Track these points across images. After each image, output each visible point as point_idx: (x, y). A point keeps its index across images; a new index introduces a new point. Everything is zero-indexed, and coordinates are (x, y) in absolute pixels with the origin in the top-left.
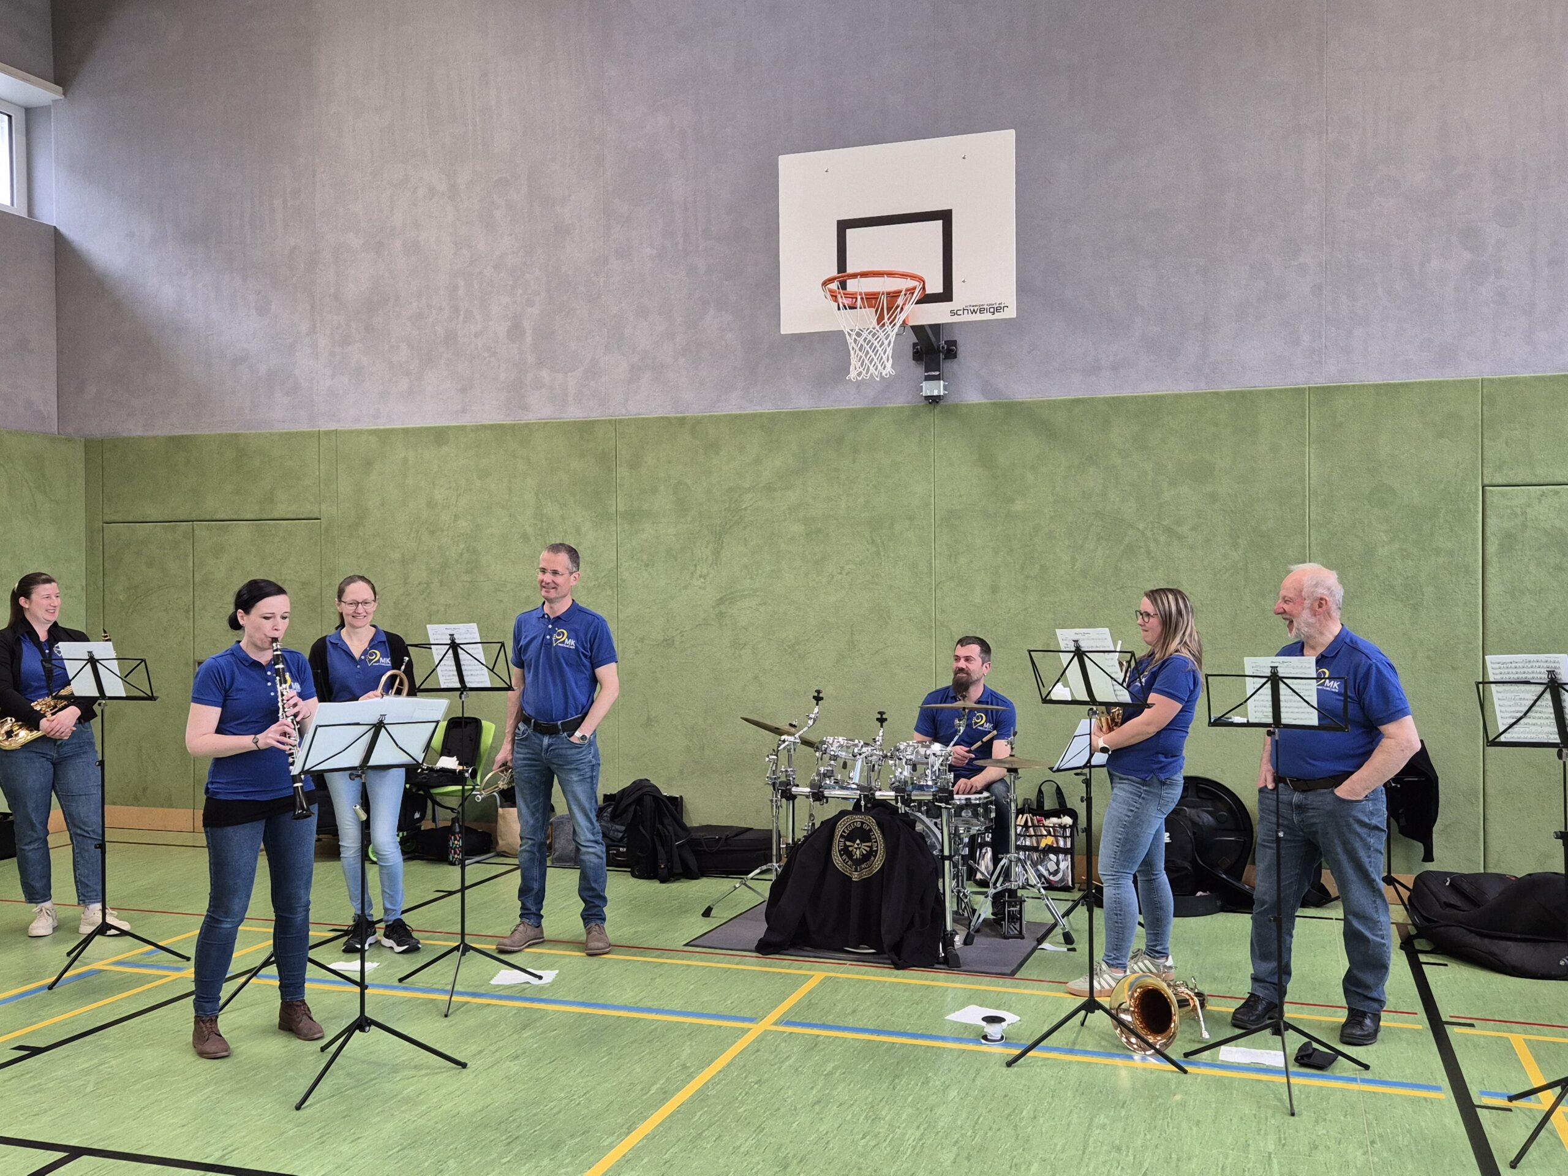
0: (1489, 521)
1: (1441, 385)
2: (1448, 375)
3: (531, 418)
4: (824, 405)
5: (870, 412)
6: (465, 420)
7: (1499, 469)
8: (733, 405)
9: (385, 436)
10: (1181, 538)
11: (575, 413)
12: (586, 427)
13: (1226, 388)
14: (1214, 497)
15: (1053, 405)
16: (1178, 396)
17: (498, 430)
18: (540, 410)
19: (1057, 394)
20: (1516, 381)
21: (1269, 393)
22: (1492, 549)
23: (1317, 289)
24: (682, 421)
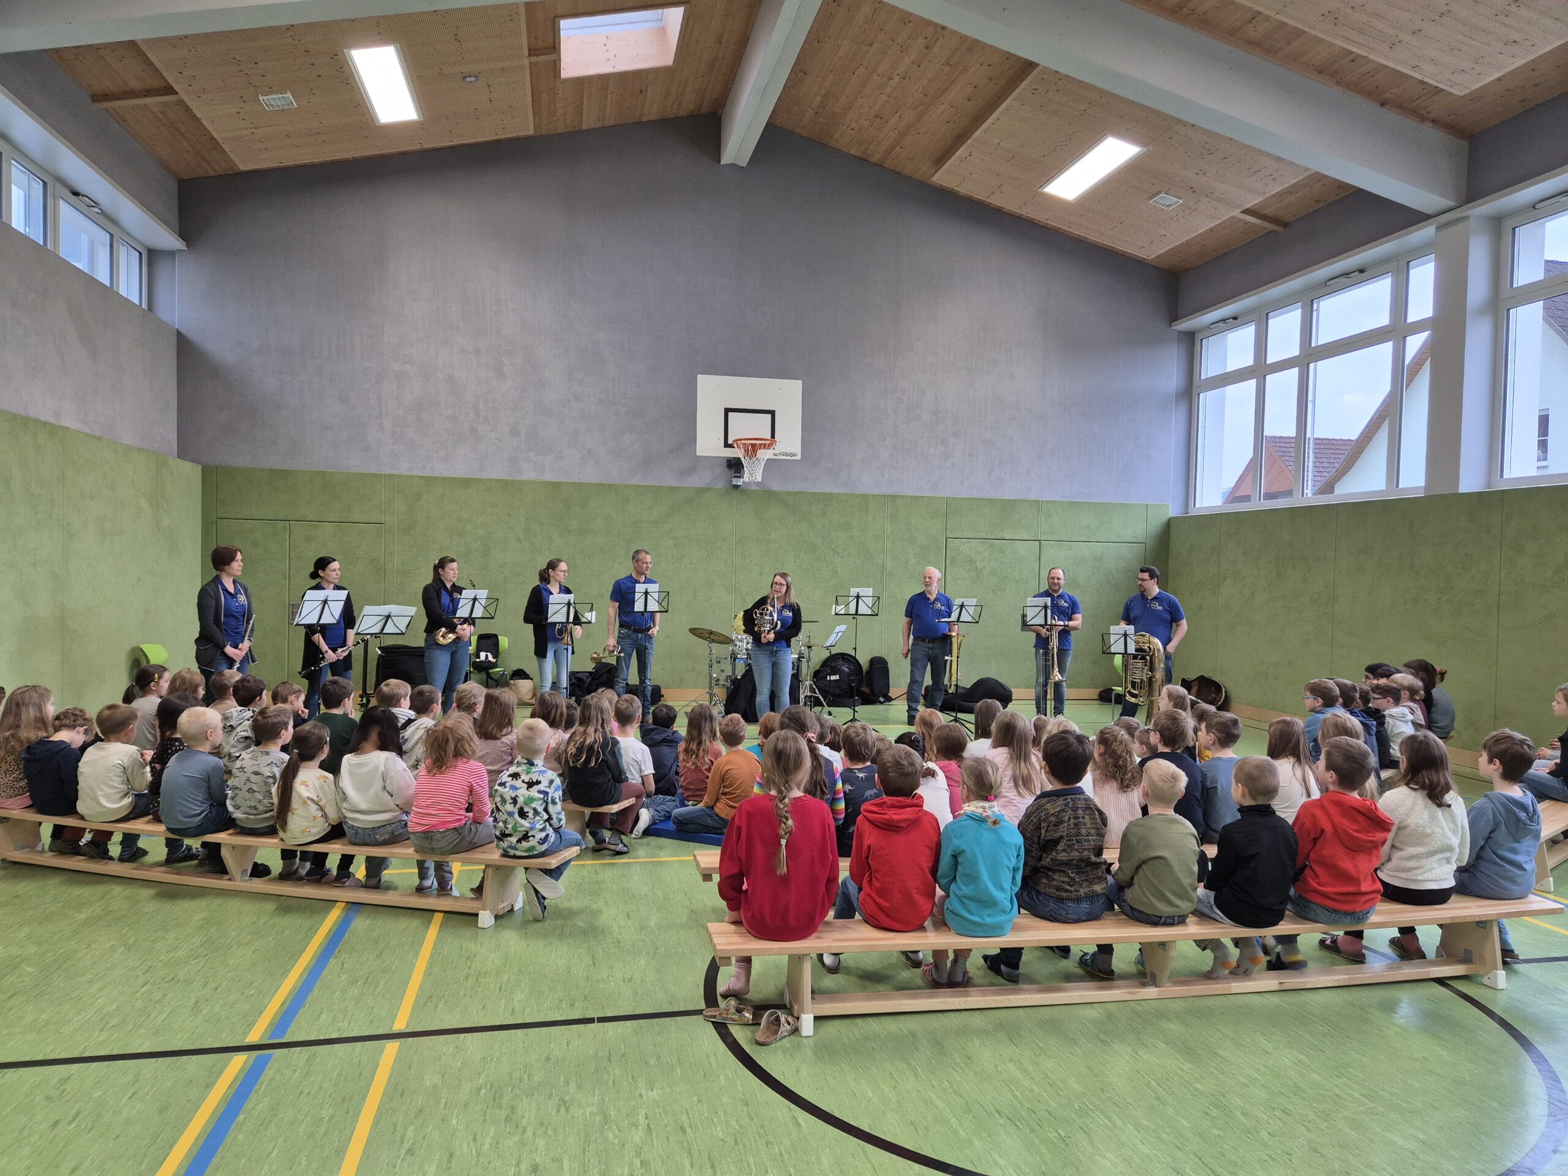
0: (948, 552)
1: (933, 498)
2: (935, 494)
3: (524, 477)
4: (684, 485)
5: (706, 489)
6: (483, 476)
7: (951, 531)
8: (636, 480)
9: (429, 481)
10: (838, 554)
11: (549, 477)
12: (556, 485)
13: (856, 492)
14: (851, 537)
15: (788, 493)
16: (838, 494)
17: (504, 484)
18: (528, 473)
19: (790, 488)
20: (958, 498)
21: (873, 496)
22: (948, 562)
23: (891, 455)
24: (610, 486)
